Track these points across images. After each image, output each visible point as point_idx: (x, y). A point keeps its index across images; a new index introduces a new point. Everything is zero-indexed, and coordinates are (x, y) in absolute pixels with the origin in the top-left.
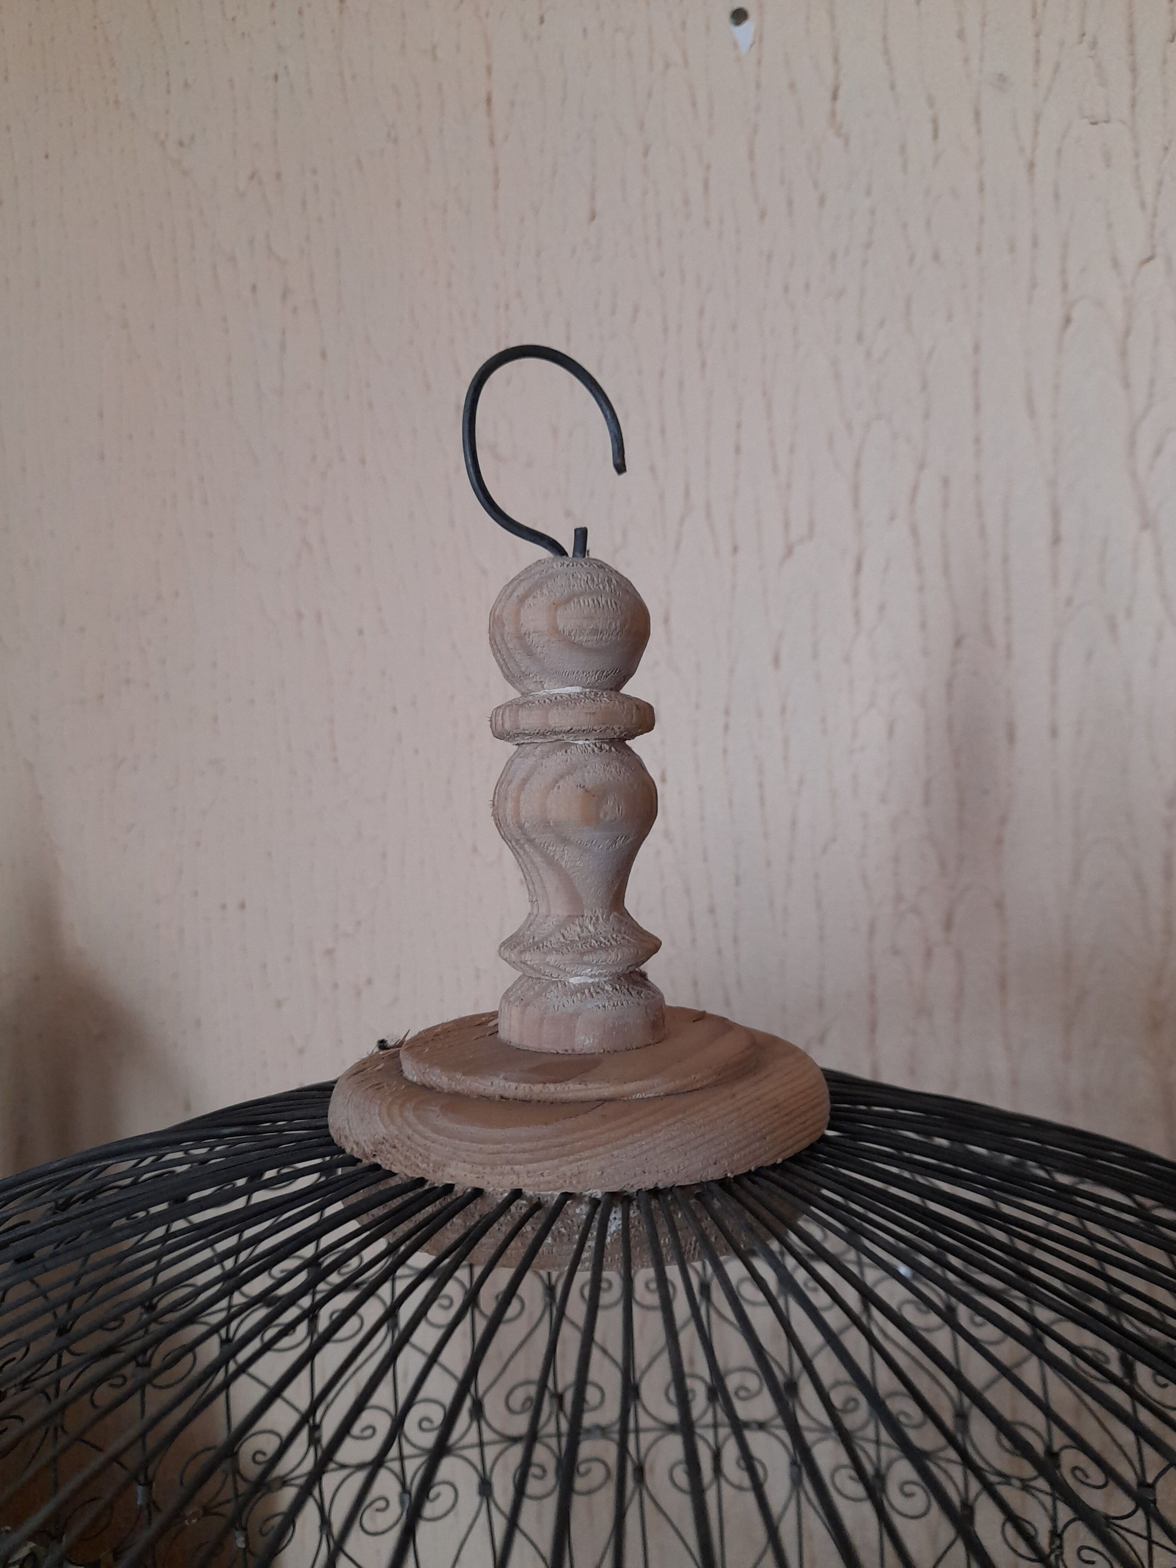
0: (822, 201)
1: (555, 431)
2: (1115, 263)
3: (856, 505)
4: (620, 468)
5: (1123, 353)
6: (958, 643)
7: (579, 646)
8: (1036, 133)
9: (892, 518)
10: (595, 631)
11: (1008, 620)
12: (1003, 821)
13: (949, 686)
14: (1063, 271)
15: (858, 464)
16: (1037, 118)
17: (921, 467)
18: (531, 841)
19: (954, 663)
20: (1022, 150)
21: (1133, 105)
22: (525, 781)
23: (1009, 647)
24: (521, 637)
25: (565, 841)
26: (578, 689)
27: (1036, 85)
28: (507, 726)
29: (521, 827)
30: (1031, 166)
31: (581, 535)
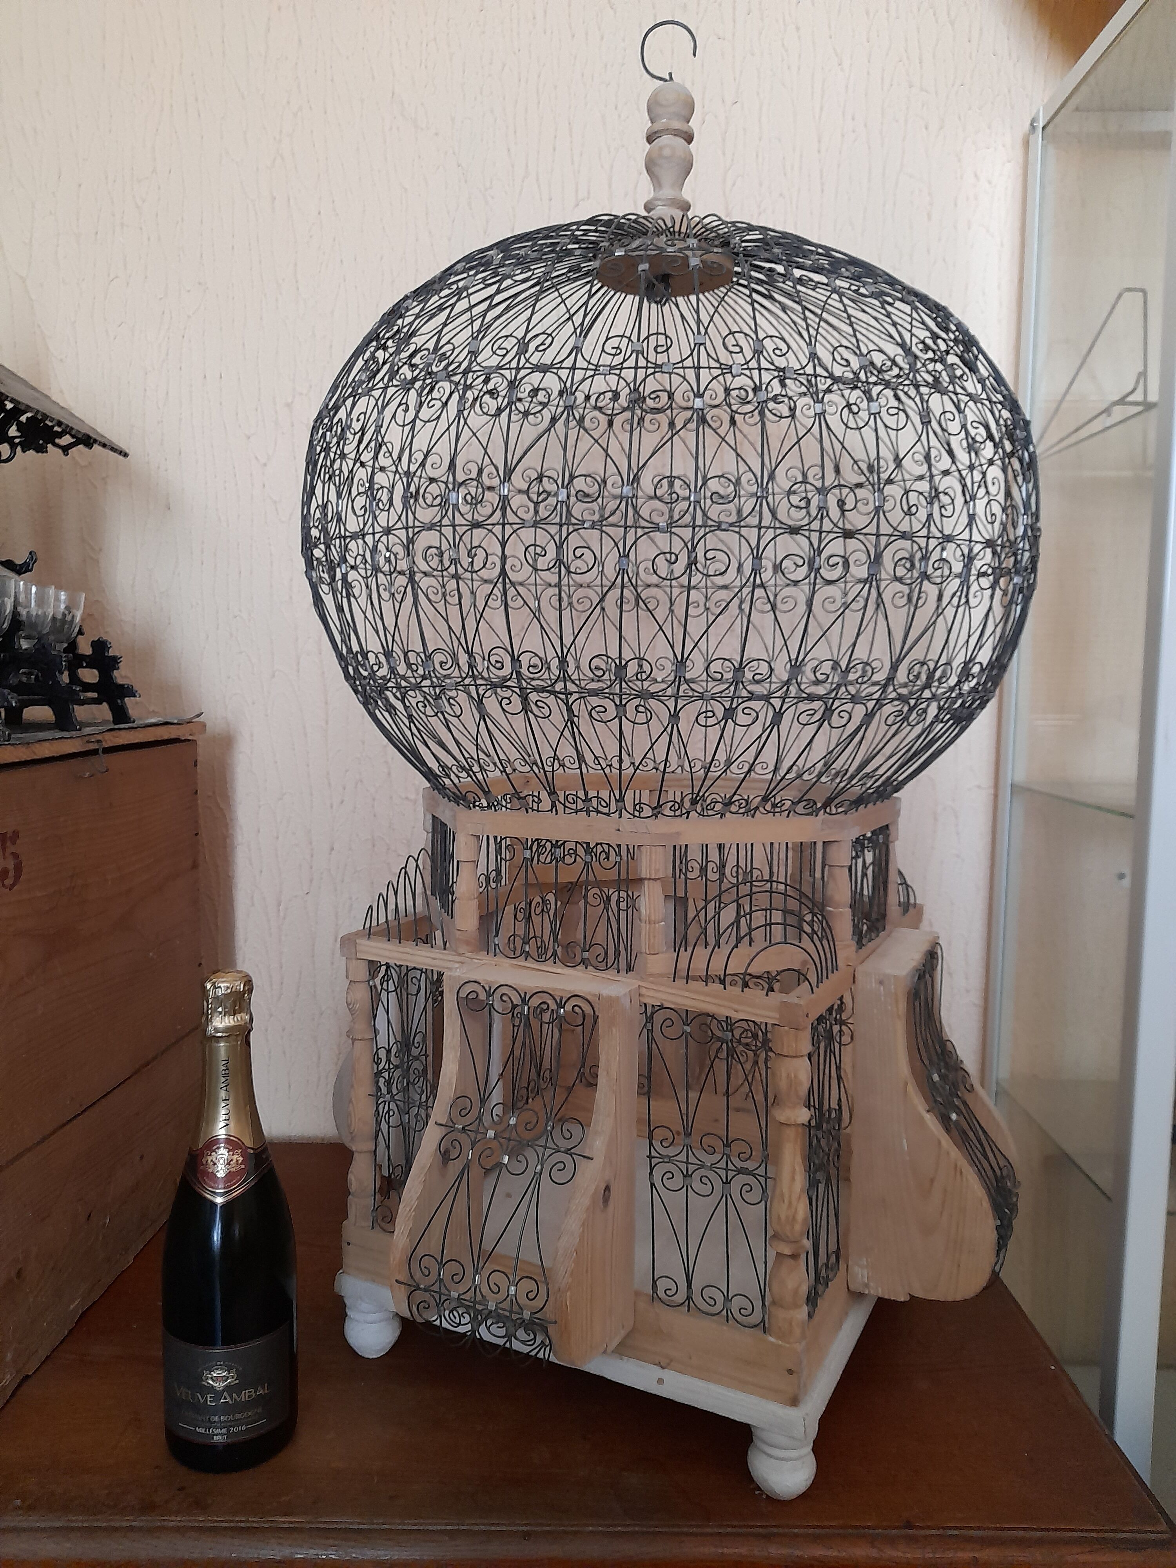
2: (723, 101)
3: (610, 186)
4: (694, 55)
5: (724, 140)
9: (626, 195)
15: (612, 167)
27: (697, 14)
31: (670, 74)
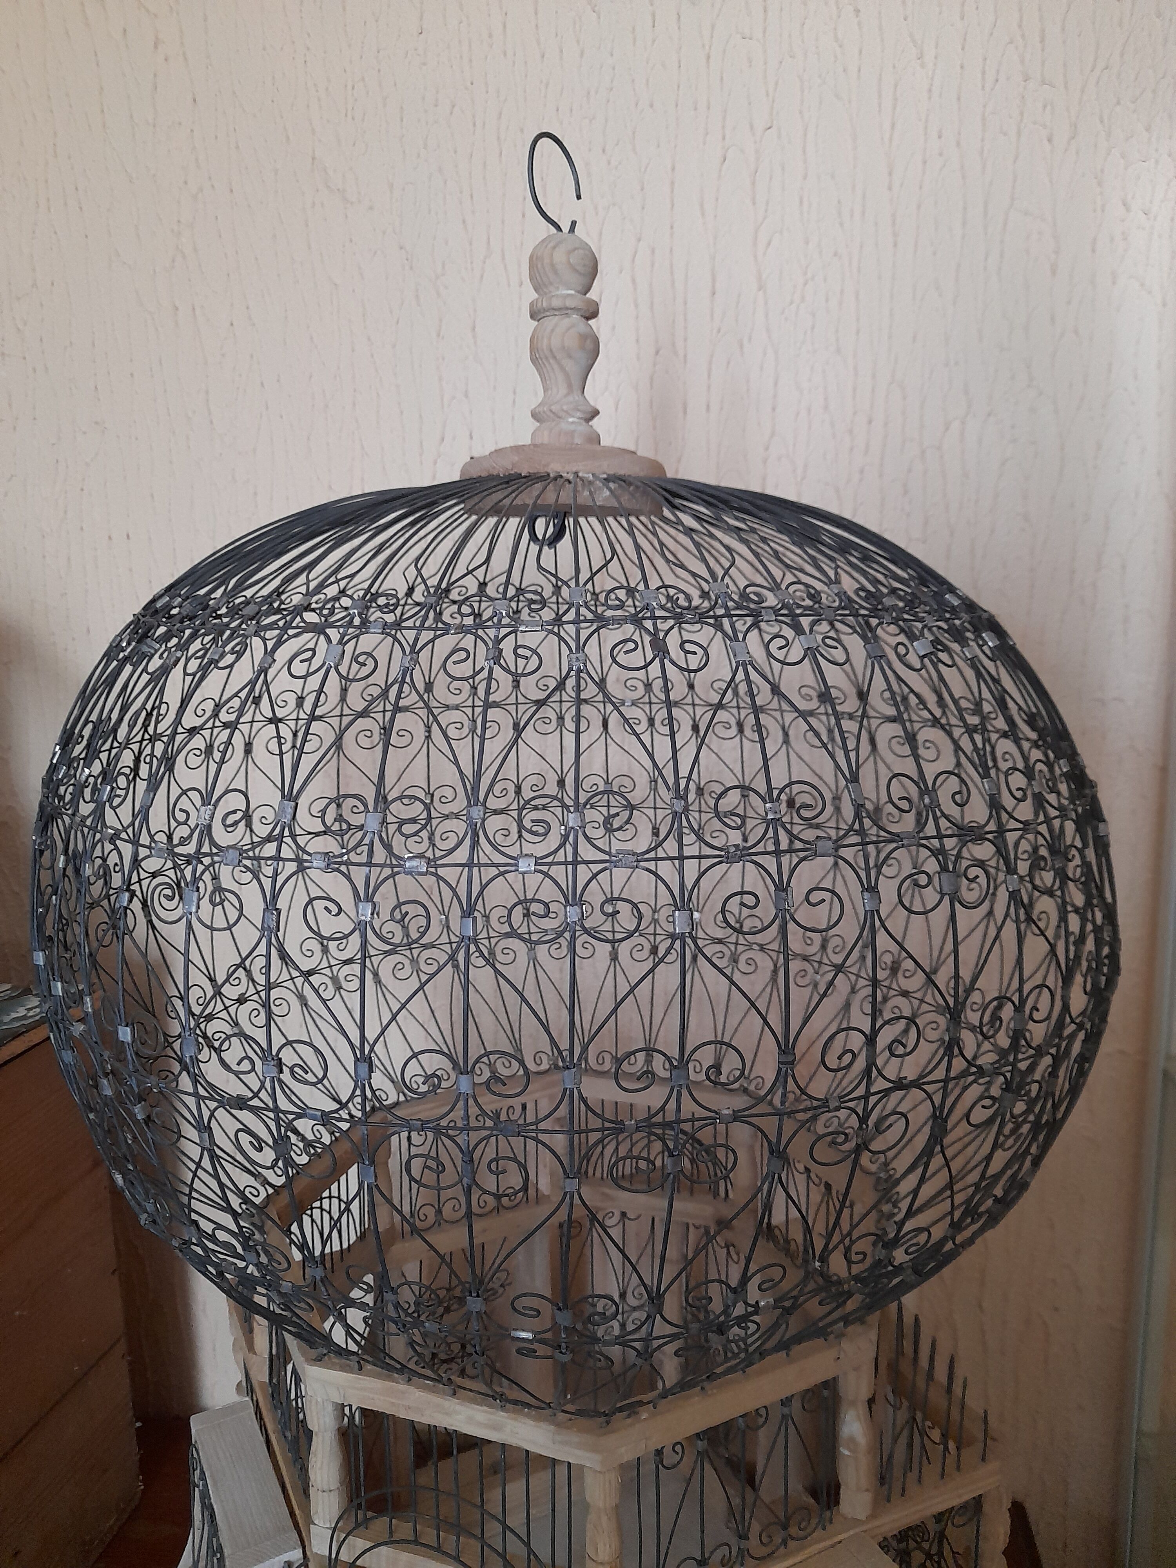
0: (582, 54)
1: (391, 186)
2: (752, 127)
4: (579, 197)
5: (753, 183)
6: (657, 353)
7: (576, 271)
8: (712, 37)
10: (585, 265)
11: (685, 340)
12: (679, 460)
13: (651, 379)
14: (723, 127)
16: (713, 27)
17: (639, 240)
18: (554, 357)
19: (655, 365)
20: (703, 46)
21: (764, 32)
22: (553, 331)
23: (685, 356)
24: (552, 265)
25: (570, 357)
26: (572, 292)
28: (545, 305)
29: (551, 351)
30: (708, 57)
31: (574, 224)
